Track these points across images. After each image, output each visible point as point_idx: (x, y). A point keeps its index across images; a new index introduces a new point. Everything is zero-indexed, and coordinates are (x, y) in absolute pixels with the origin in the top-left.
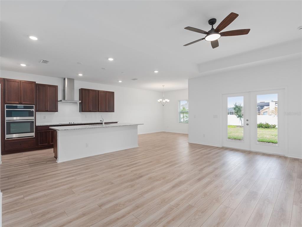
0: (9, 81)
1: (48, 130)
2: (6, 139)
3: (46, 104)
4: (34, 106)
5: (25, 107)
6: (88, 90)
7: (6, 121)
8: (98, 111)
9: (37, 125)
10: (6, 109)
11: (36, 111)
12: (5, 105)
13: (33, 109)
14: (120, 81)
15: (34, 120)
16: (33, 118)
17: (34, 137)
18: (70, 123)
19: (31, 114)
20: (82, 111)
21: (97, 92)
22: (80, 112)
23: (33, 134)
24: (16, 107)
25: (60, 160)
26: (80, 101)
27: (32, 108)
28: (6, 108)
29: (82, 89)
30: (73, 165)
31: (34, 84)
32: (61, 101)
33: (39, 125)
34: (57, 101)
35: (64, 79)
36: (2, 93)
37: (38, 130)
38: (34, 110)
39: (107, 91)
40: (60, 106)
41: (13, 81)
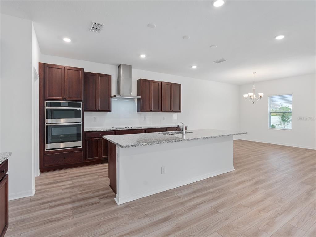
0: (50, 66)
1: (99, 137)
2: (46, 150)
3: (97, 101)
4: (82, 102)
5: (70, 105)
6: (149, 81)
7: (46, 125)
8: (161, 111)
9: (85, 131)
10: (46, 108)
11: (85, 110)
12: (46, 101)
13: (81, 107)
14: (193, 66)
15: (81, 124)
16: (80, 120)
17: (82, 147)
18: (126, 128)
19: (77, 115)
20: (141, 111)
21: (160, 84)
22: (138, 111)
23: (80, 144)
24: (59, 105)
25: (122, 198)
26: (139, 97)
27: (79, 105)
28: (47, 106)
29: (141, 80)
30: (147, 216)
31: (81, 72)
32: (115, 96)
33: (88, 130)
34: (111, 97)
35: (119, 67)
36: (42, 84)
37: (87, 138)
38: (81, 109)
39: (172, 83)
40: (114, 103)
41: (55, 67)
